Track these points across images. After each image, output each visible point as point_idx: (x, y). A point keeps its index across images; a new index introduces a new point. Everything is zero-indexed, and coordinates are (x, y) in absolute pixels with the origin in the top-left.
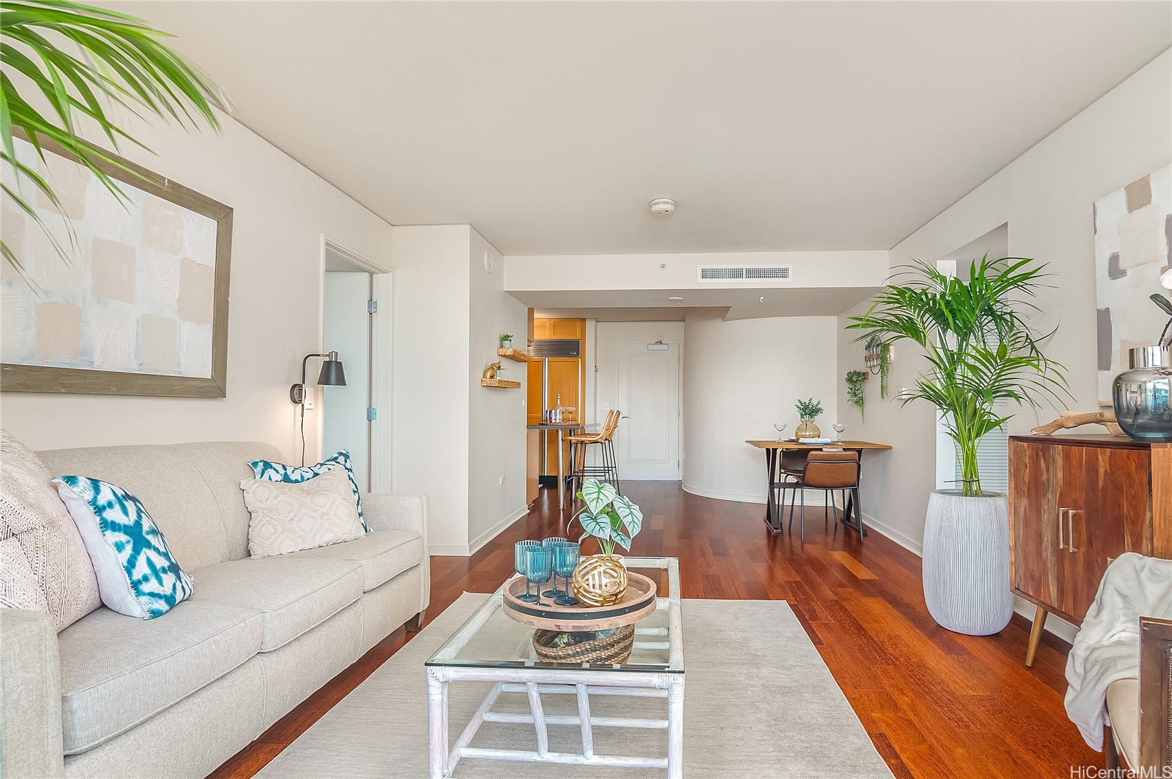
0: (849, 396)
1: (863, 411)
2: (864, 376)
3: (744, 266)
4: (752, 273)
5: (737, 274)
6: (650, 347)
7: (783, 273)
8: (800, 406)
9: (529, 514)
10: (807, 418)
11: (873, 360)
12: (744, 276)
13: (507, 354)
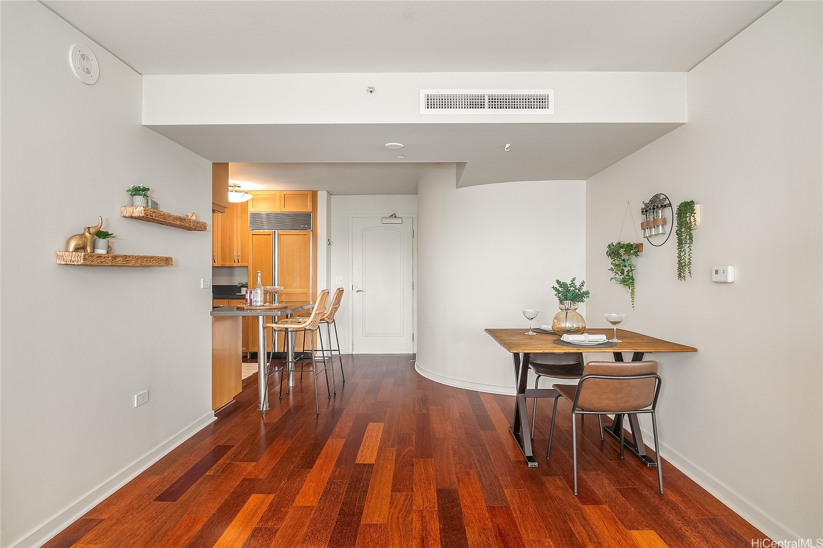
0: (612, 274)
1: (633, 293)
2: (635, 249)
3: (487, 92)
4: (497, 102)
5: (476, 103)
6: (385, 221)
7: (541, 102)
8: (558, 288)
9: (216, 423)
10: (567, 303)
11: (658, 226)
12: (486, 105)
13: (136, 214)
